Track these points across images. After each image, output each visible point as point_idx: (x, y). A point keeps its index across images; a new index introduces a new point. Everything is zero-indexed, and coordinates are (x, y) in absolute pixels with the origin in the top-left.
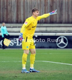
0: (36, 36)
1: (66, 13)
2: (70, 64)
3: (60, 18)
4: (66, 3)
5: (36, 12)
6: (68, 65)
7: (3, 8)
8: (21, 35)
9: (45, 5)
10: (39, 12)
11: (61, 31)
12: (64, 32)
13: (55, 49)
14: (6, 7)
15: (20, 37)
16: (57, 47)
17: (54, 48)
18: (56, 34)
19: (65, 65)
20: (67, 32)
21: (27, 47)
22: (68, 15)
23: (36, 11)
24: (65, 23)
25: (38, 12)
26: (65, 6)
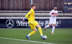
1: (13, 3)
2: (15, 39)
3: (8, 6)
6: (14, 40)
11: (9, 15)
12: (11, 17)
16: (7, 27)
17: (4, 28)
18: (5, 18)
19: (12, 40)
20: (13, 17)
22: (14, 4)
24: (12, 10)
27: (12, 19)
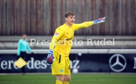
0: (80, 54)
1: (124, 20)
3: (114, 27)
4: (124, 5)
5: (69, 17)
7: (30, 14)
8: (50, 52)
9: (92, 9)
10: (74, 17)
12: (121, 48)
13: (108, 73)
14: (35, 12)
15: (49, 56)
16: (111, 71)
17: (105, 71)
18: (108, 51)
20: (124, 48)
21: (62, 71)
23: (69, 15)
24: (122, 34)
25: (71, 18)
26: (122, 9)
27: (121, 52)
